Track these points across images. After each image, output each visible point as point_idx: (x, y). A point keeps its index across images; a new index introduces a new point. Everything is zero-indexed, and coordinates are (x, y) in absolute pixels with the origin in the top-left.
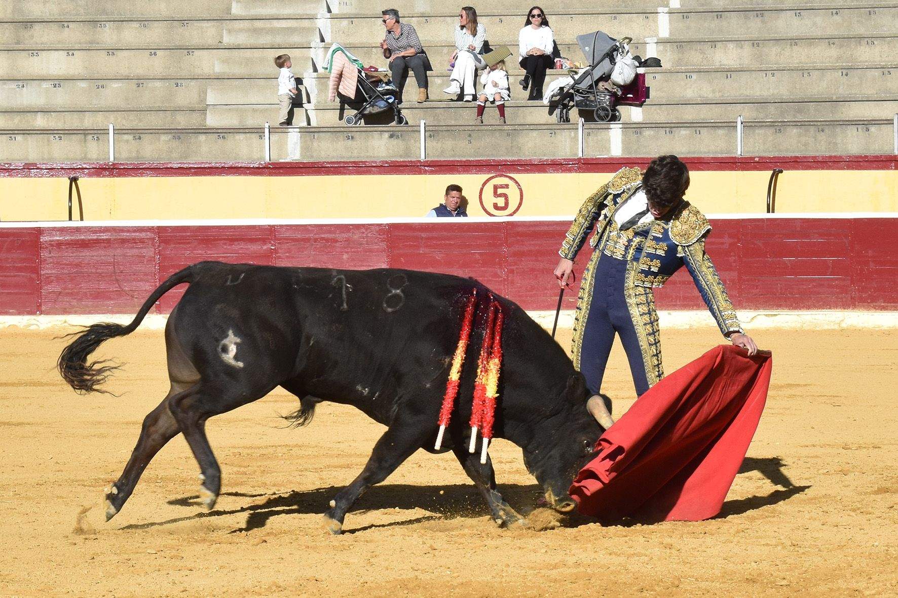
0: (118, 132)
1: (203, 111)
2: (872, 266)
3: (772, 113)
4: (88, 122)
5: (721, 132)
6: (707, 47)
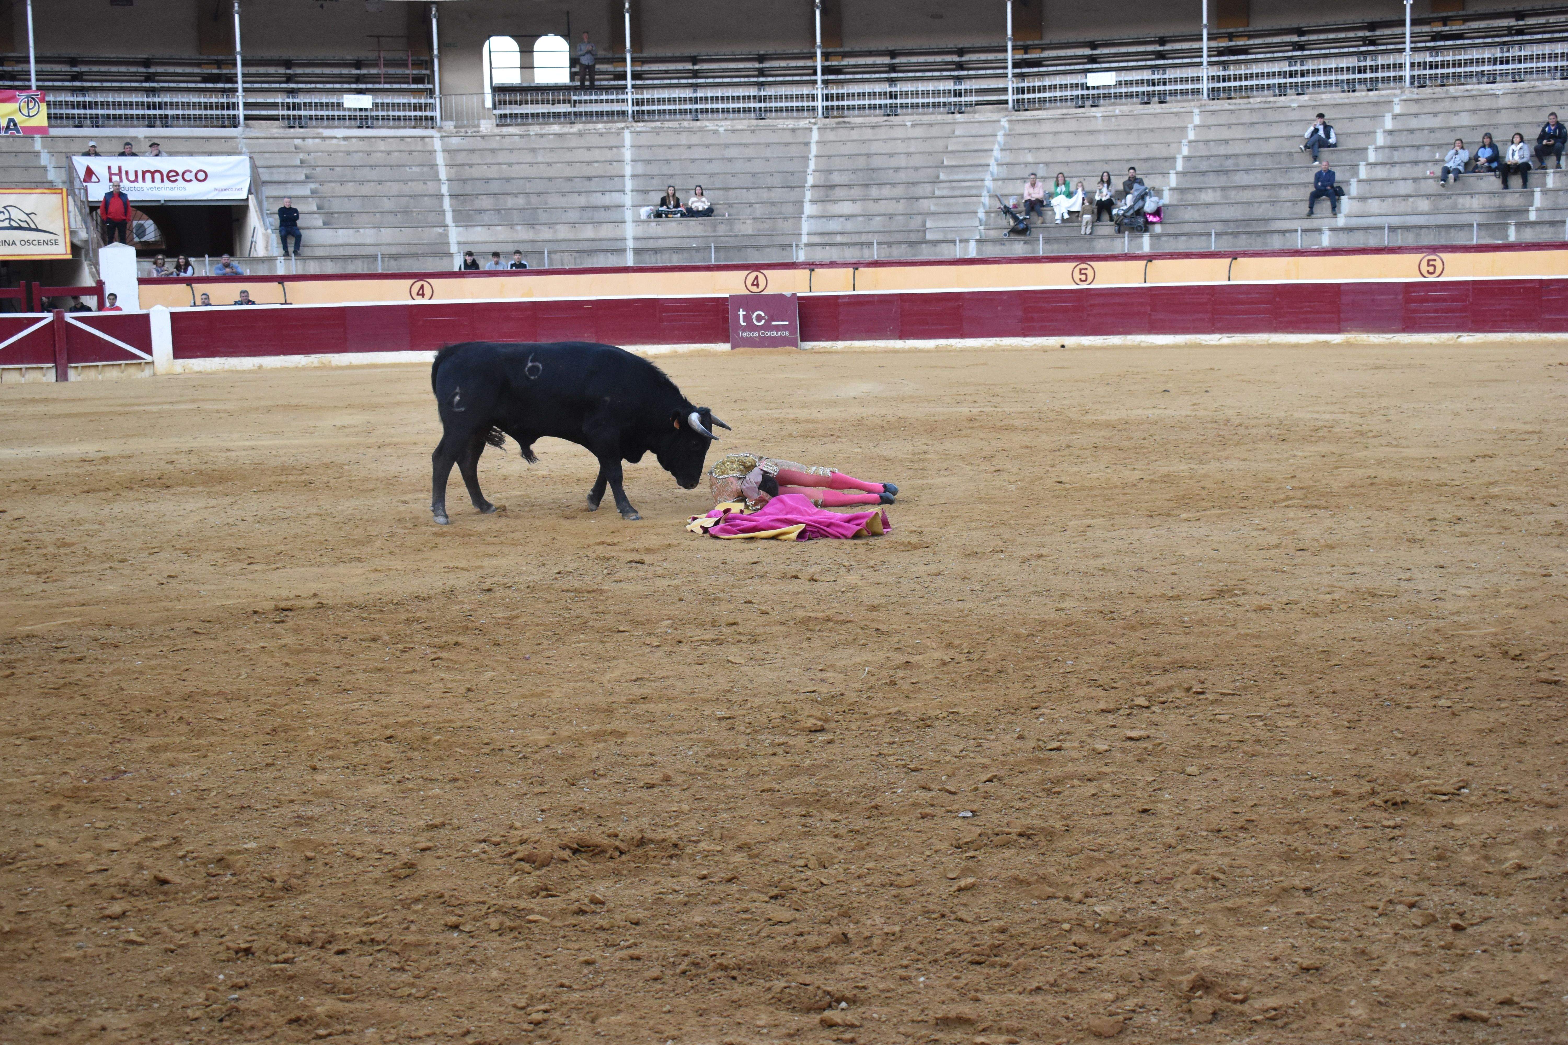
0: (879, 243)
1: (925, 231)
2: (1285, 310)
3: (1232, 228)
4: (864, 238)
5: (1204, 238)
6: (1197, 191)
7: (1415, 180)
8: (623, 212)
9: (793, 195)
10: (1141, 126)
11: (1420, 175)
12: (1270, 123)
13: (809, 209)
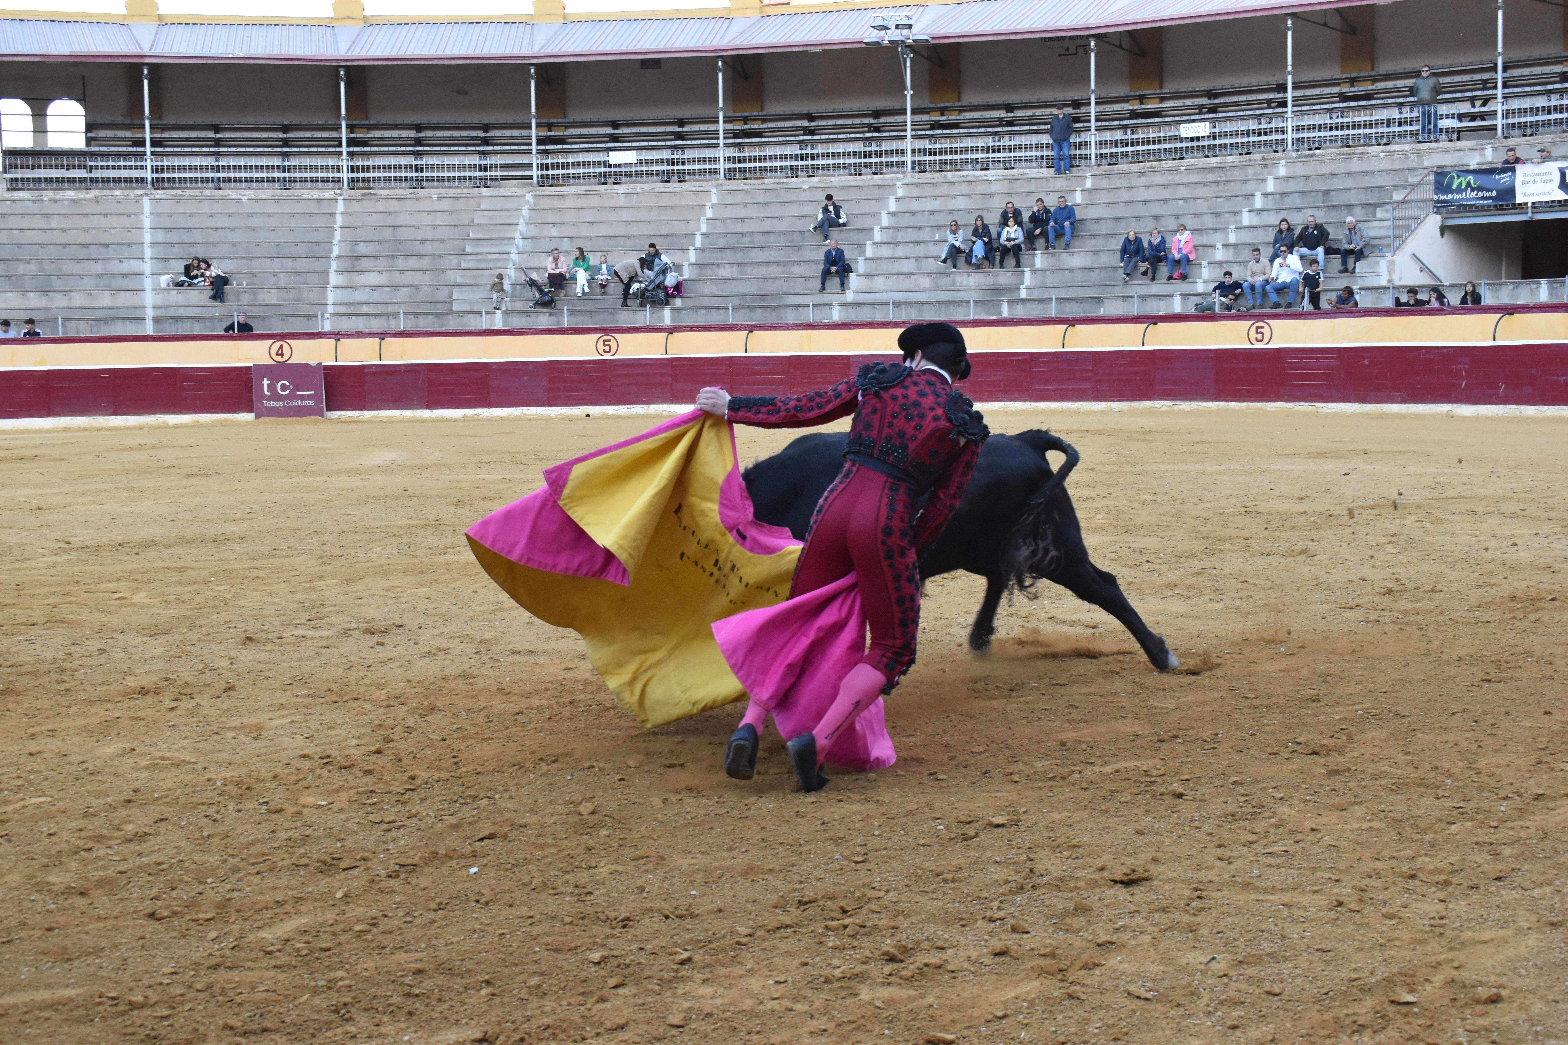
0: (405, 314)
1: (451, 303)
2: (800, 380)
3: (748, 302)
4: (390, 309)
5: (722, 311)
6: (715, 267)
7: (917, 258)
8: (142, 280)
9: (319, 265)
10: (661, 204)
11: (922, 255)
12: (783, 203)
13: (334, 279)
